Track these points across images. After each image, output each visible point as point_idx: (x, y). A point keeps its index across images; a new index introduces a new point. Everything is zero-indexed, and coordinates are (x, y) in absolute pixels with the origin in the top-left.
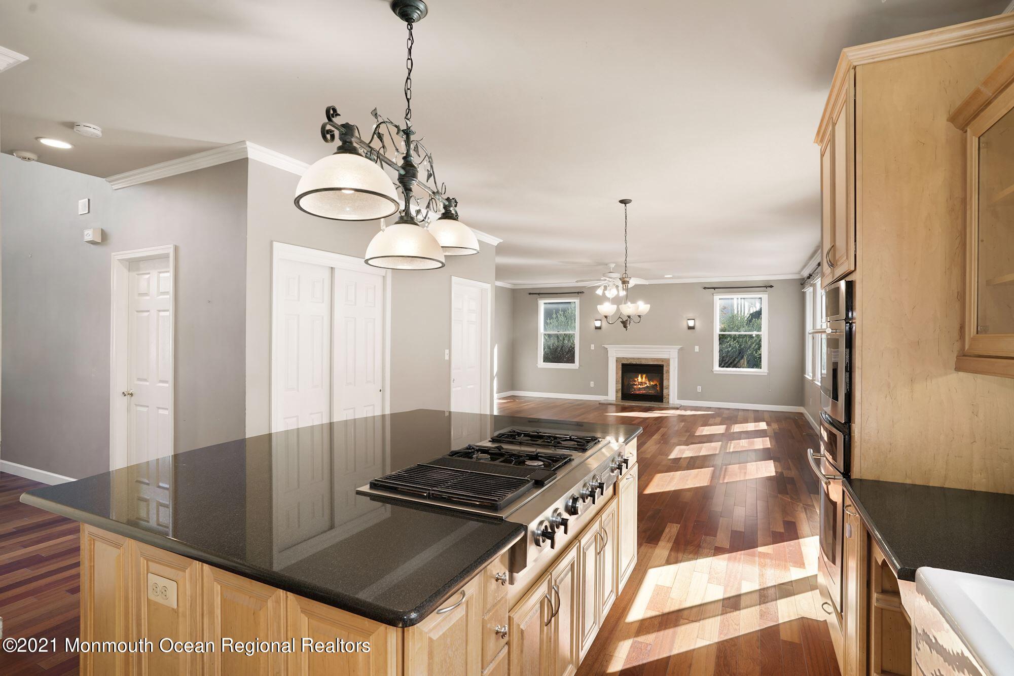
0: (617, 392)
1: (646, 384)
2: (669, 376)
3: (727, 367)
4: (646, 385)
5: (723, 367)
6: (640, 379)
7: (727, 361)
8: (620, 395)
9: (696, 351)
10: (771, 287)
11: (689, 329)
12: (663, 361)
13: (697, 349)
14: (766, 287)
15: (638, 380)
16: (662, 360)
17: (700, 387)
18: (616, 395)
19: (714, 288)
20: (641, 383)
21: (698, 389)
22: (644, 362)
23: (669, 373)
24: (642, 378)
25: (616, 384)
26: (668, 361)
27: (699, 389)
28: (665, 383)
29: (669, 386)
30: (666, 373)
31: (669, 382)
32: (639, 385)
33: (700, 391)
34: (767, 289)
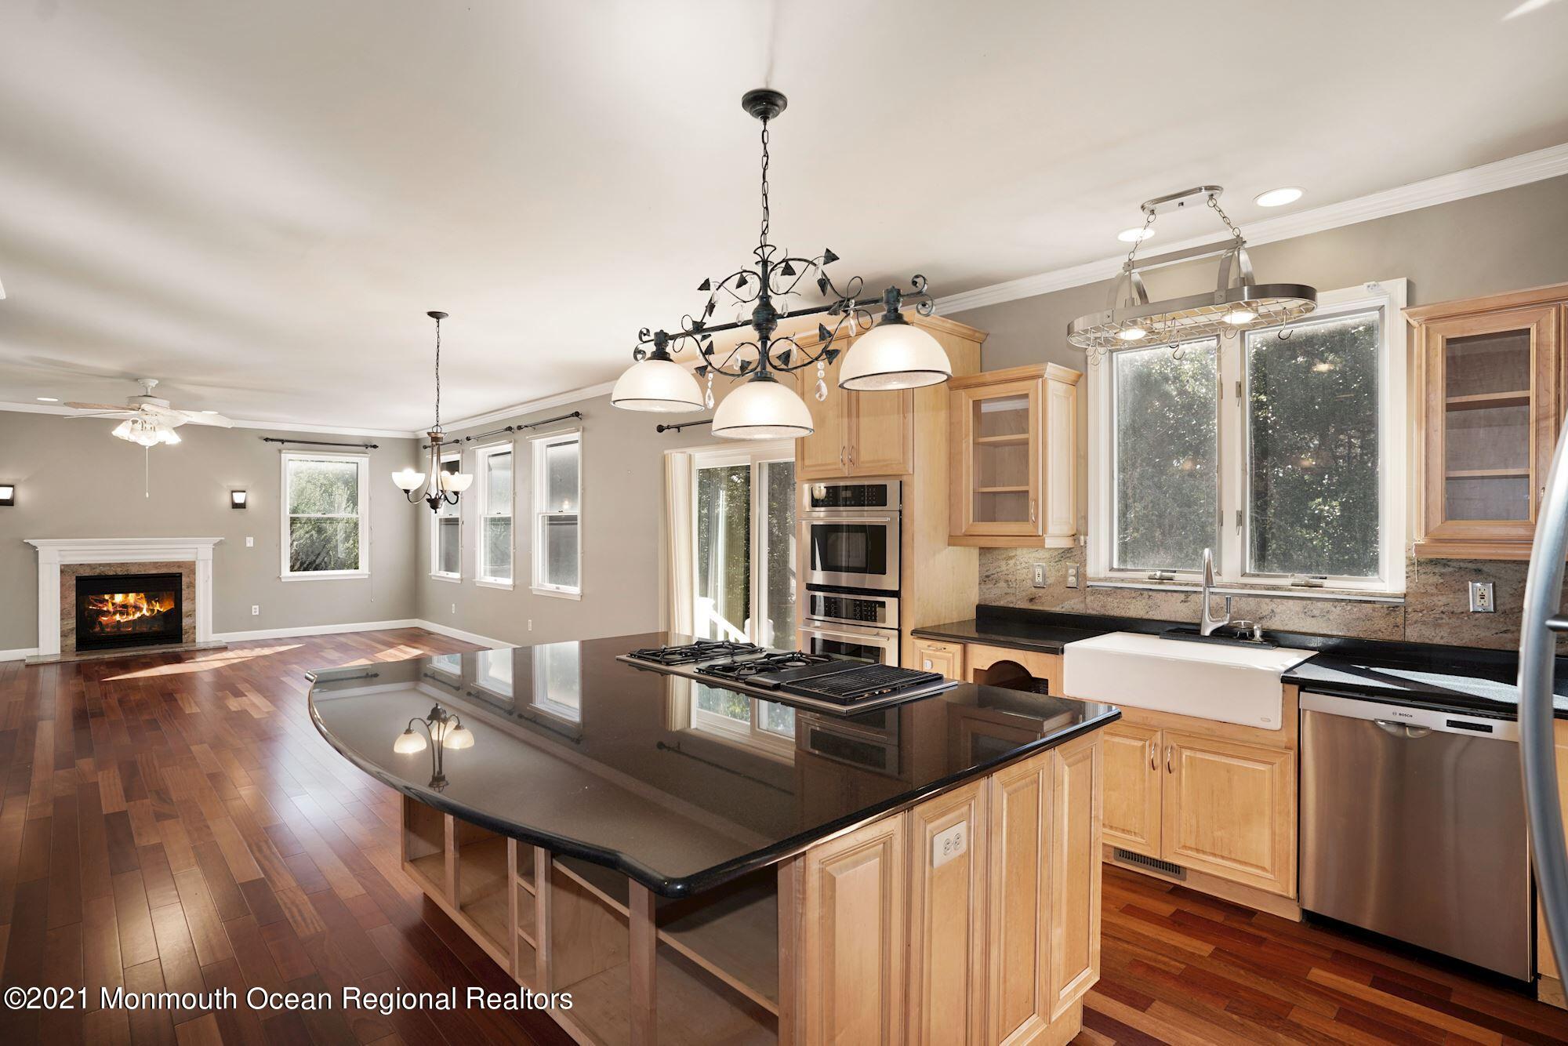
0: (64, 636)
1: (139, 609)
2: (194, 592)
3: (304, 570)
4: (138, 615)
5: (299, 570)
7: (305, 561)
8: (72, 640)
9: (248, 545)
10: (375, 447)
11: (233, 508)
12: (179, 567)
13: (250, 542)
14: (367, 446)
16: (179, 564)
17: (257, 607)
18: (62, 642)
19: (283, 441)
20: (124, 609)
21: (253, 610)
22: (134, 571)
23: (194, 587)
25: (62, 620)
26: (191, 567)
27: (255, 610)
28: (186, 607)
29: (195, 611)
30: (188, 587)
31: (194, 603)
32: (118, 615)
33: (257, 613)
34: (367, 450)
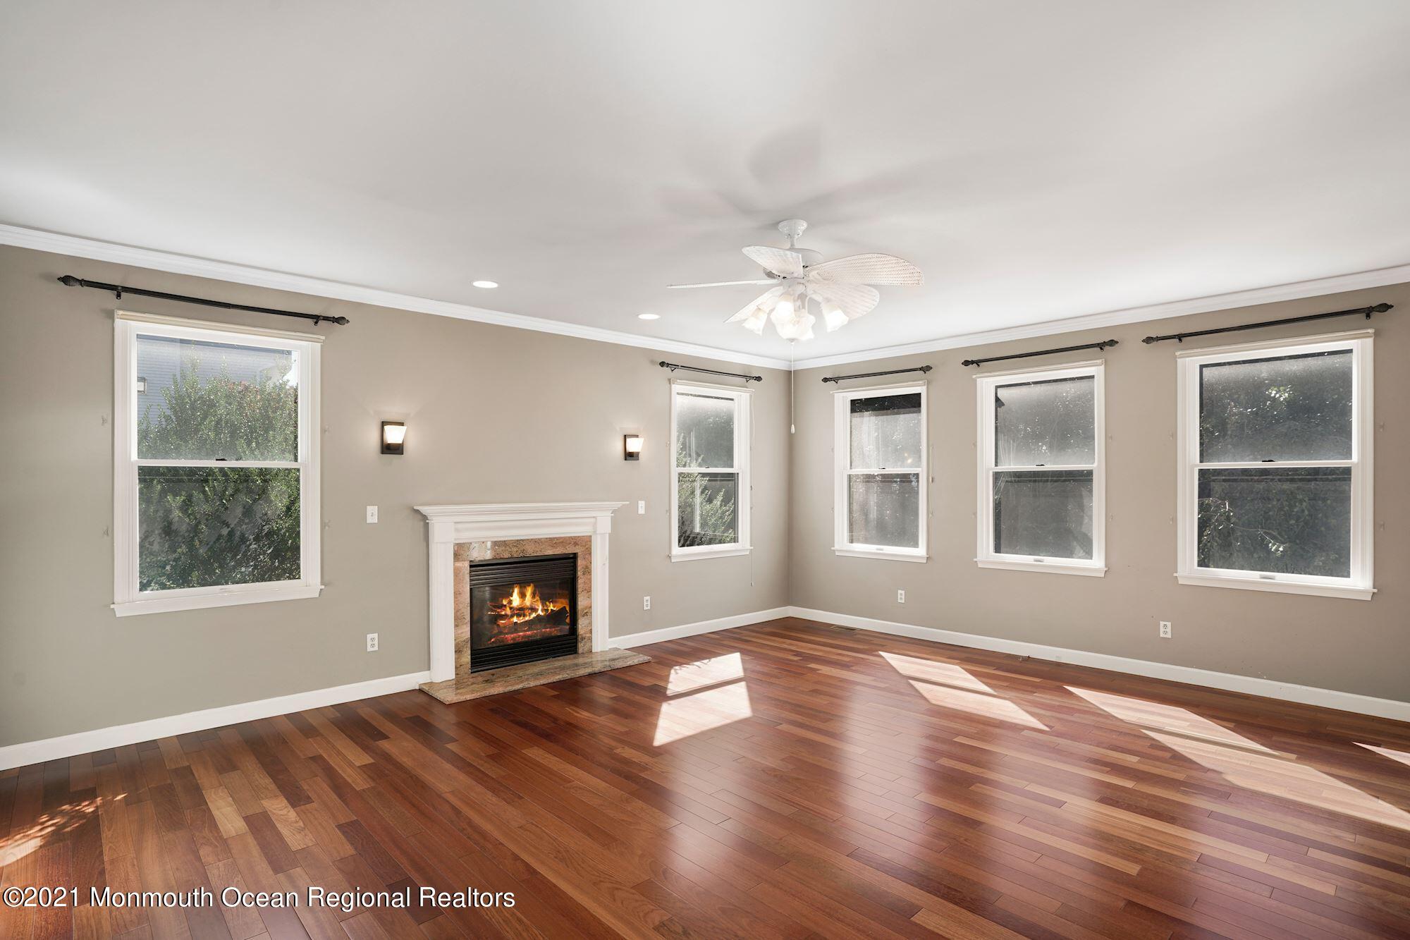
0: (458, 651)
1: (534, 610)
2: (590, 579)
3: (693, 545)
4: (534, 615)
5: (688, 544)
6: (516, 600)
8: (467, 658)
9: (640, 512)
11: (627, 458)
13: (642, 507)
14: (752, 378)
15: (510, 602)
16: (575, 541)
17: (649, 597)
18: (457, 659)
19: (675, 367)
20: (521, 611)
21: (643, 603)
22: (532, 551)
23: (590, 573)
24: (523, 595)
25: (456, 626)
26: (586, 542)
27: (647, 602)
28: (582, 602)
29: (591, 607)
30: (584, 574)
31: (590, 597)
32: (515, 617)
33: (649, 608)
34: (747, 384)
